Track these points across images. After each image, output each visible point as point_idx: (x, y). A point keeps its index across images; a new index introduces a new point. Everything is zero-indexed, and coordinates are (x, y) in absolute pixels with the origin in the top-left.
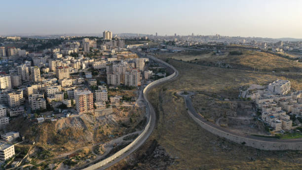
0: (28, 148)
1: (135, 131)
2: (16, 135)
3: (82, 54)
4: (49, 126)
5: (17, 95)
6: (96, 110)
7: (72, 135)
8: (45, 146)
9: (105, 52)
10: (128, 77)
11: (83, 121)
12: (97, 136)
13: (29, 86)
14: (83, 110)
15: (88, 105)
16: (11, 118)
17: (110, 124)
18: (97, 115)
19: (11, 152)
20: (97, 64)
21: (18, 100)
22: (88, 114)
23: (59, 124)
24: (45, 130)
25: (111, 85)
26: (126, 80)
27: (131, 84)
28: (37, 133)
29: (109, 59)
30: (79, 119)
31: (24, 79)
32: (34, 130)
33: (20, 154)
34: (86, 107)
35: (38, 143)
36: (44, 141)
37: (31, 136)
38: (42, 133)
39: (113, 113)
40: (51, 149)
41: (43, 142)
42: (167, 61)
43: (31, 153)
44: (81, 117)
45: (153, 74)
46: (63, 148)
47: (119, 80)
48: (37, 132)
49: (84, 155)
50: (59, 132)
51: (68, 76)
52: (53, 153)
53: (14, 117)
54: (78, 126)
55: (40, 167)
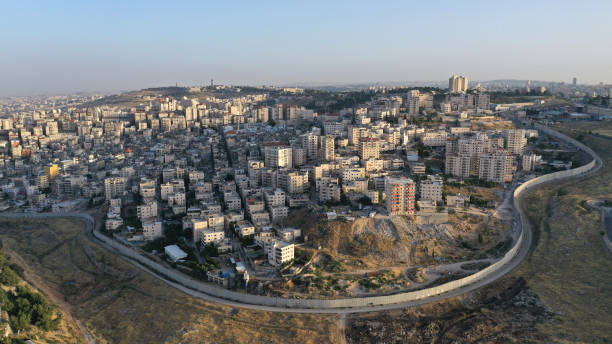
0: (312, 253)
1: (486, 258)
2: (297, 233)
3: (405, 118)
4: (342, 227)
5: (301, 177)
6: (418, 213)
7: (376, 246)
8: (335, 255)
9: (447, 115)
10: (486, 164)
11: (394, 227)
12: (416, 254)
13: (317, 165)
14: (398, 210)
15: (406, 203)
16: (291, 209)
17: (441, 239)
18: (419, 221)
19: (290, 254)
20: (430, 137)
21: (301, 183)
22: (403, 216)
23: (357, 226)
24: (337, 231)
25: (451, 176)
26: (482, 169)
27: (492, 178)
28: (325, 235)
29: (454, 130)
30: (390, 223)
31: (310, 154)
32: (320, 229)
33: (300, 259)
34: (402, 205)
35: (325, 249)
36: (334, 247)
37: (317, 238)
38: (332, 234)
39: (449, 223)
40: (342, 261)
41: (332, 248)
42: (580, 138)
43: (315, 260)
44: (393, 221)
45: (542, 162)
46: (361, 262)
47: (468, 167)
48: (325, 233)
49: (391, 278)
50: (356, 238)
51: (377, 155)
52: (346, 267)
53: (294, 208)
54: (387, 233)
55: (326, 281)
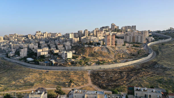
0: (79, 57)
1: (141, 57)
2: (74, 52)
4: (90, 49)
5: (76, 38)
6: (116, 46)
7: (102, 54)
8: (87, 57)
10: (137, 37)
11: (108, 49)
12: (116, 57)
13: (82, 37)
14: (109, 44)
15: (112, 42)
16: (72, 47)
17: (125, 53)
18: (117, 49)
20: (119, 34)
21: (76, 41)
22: (111, 47)
23: (95, 49)
24: (88, 50)
26: (136, 39)
27: (139, 42)
28: (84, 51)
29: (126, 33)
30: (107, 48)
32: (82, 50)
34: (110, 43)
35: (84, 56)
36: (87, 55)
37: (81, 52)
38: (86, 51)
39: (127, 49)
40: (90, 58)
41: (86, 55)
44: (108, 47)
45: (154, 40)
46: (97, 58)
47: (131, 39)
49: (108, 62)
50: (95, 52)
52: (91, 60)
53: (74, 47)
54: (106, 51)
55: (83, 62)
